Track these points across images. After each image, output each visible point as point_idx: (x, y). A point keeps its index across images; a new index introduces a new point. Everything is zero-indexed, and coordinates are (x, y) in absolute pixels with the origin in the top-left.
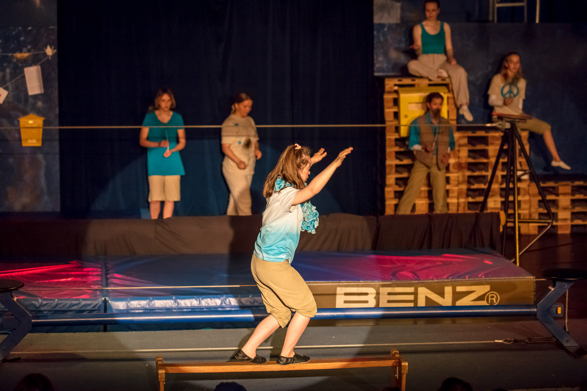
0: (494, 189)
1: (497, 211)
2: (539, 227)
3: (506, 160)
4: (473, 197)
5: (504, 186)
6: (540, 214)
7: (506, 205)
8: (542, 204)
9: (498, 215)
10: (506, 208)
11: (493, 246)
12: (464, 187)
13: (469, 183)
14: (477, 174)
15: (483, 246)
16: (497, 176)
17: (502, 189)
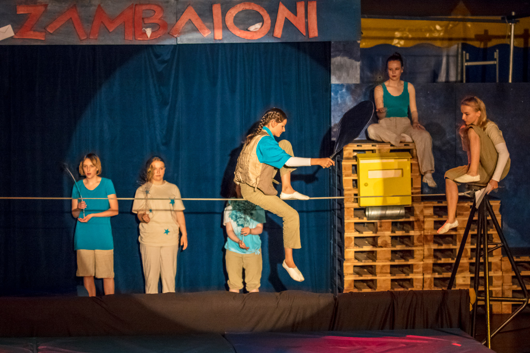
0: (463, 263)
1: (466, 288)
2: (513, 305)
3: (475, 232)
4: (439, 273)
5: (474, 260)
6: (514, 291)
7: (475, 281)
8: (516, 281)
9: (467, 292)
10: (476, 285)
11: (462, 326)
12: (430, 261)
13: (435, 257)
14: (444, 247)
15: (451, 327)
16: (466, 250)
17: (471, 264)
